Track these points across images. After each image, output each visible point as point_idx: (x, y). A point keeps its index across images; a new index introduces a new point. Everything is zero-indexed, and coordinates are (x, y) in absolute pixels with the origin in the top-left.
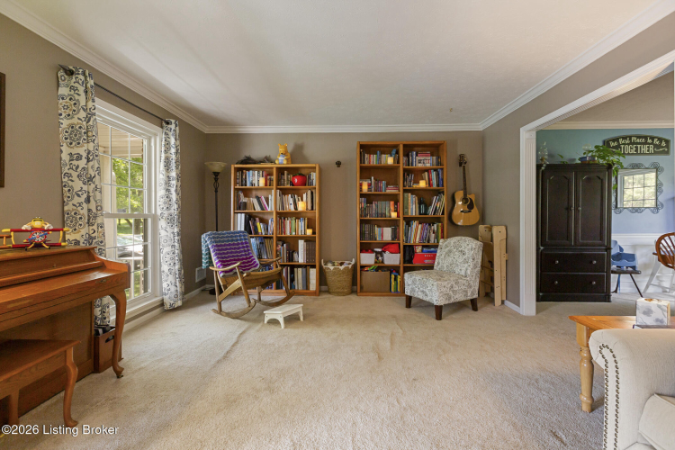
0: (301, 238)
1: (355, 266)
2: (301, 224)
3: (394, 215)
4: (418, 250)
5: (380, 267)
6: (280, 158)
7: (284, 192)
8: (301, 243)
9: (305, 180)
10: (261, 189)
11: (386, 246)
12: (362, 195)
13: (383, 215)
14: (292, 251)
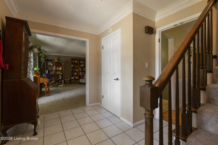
0: (60, 75)
1: (70, 79)
2: (60, 72)
3: (77, 71)
4: (81, 76)
5: (75, 79)
6: (56, 60)
7: (56, 66)
8: (60, 76)
9: (61, 64)
10: (52, 66)
11: (76, 76)
12: (72, 67)
13: (75, 71)
14: (58, 77)
